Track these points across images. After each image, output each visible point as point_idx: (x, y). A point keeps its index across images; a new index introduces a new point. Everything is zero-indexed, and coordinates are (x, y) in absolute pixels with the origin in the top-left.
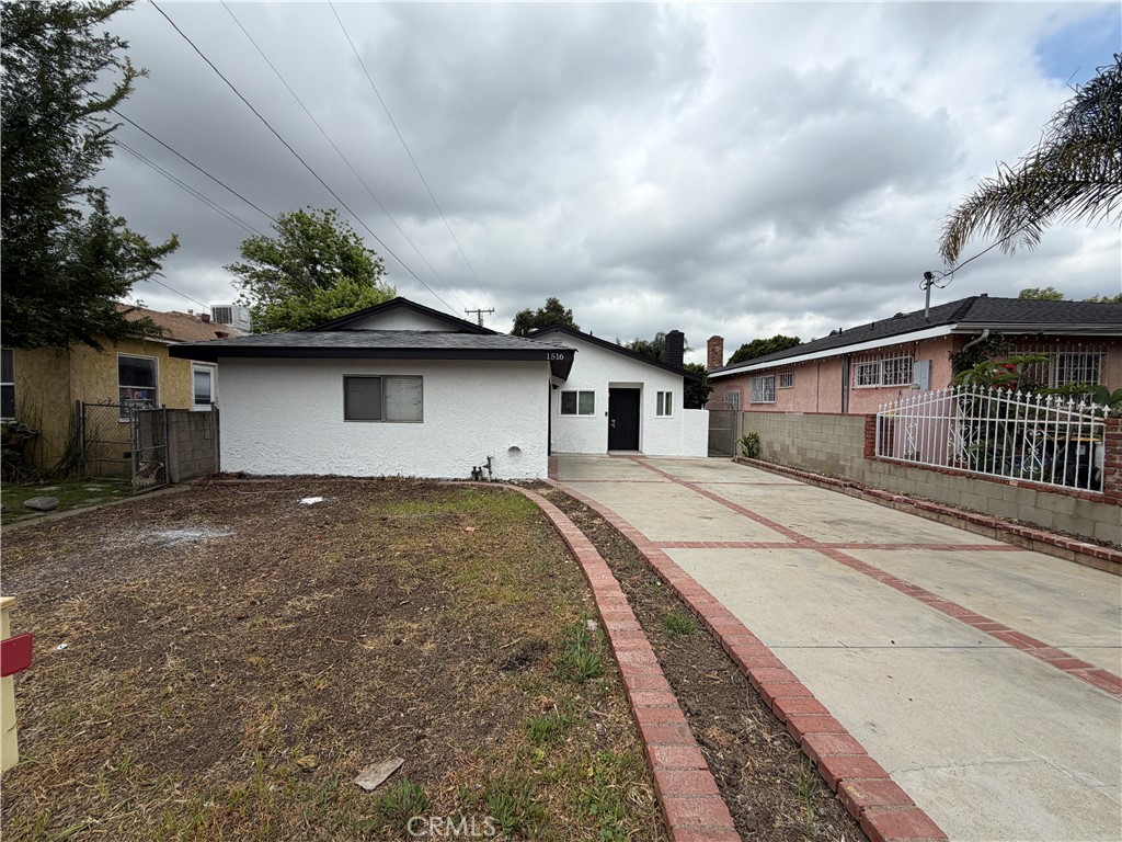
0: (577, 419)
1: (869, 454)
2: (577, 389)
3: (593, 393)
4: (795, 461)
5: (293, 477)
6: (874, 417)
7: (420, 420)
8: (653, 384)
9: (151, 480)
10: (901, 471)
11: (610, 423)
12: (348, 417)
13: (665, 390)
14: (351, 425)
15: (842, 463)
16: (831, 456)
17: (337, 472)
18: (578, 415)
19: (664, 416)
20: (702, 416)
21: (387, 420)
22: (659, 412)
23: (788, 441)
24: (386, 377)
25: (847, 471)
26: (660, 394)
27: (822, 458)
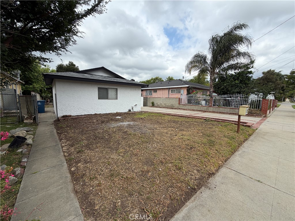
1: (179, 104)
4: (163, 106)
6: (180, 98)
7: (117, 99)
10: (185, 106)
12: (99, 98)
14: (100, 100)
15: (174, 105)
16: (172, 104)
21: (109, 99)
23: (162, 103)
24: (109, 88)
25: (175, 107)
27: (170, 105)
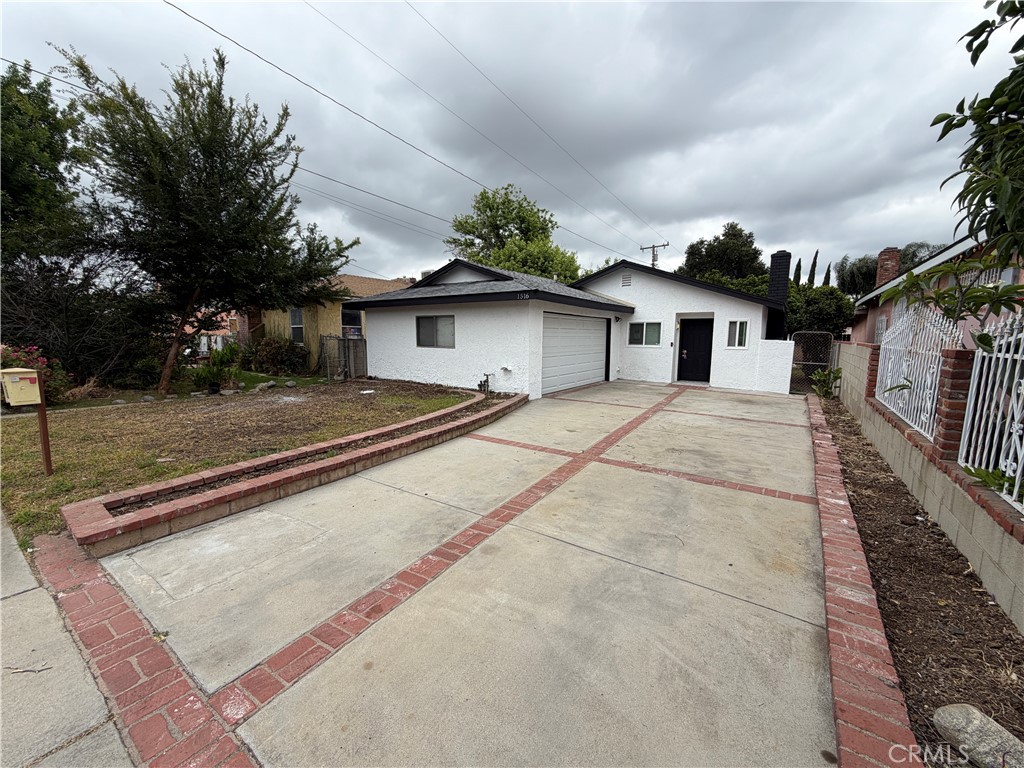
0: (644, 349)
2: (645, 320)
3: (660, 324)
5: (395, 381)
6: (878, 348)
7: (453, 347)
8: (724, 313)
9: (342, 377)
11: (681, 353)
12: (420, 344)
13: (739, 319)
14: (420, 348)
17: (414, 380)
18: (644, 345)
19: (737, 347)
20: (786, 348)
21: (438, 346)
22: (731, 343)
24: (437, 317)
26: (733, 324)
